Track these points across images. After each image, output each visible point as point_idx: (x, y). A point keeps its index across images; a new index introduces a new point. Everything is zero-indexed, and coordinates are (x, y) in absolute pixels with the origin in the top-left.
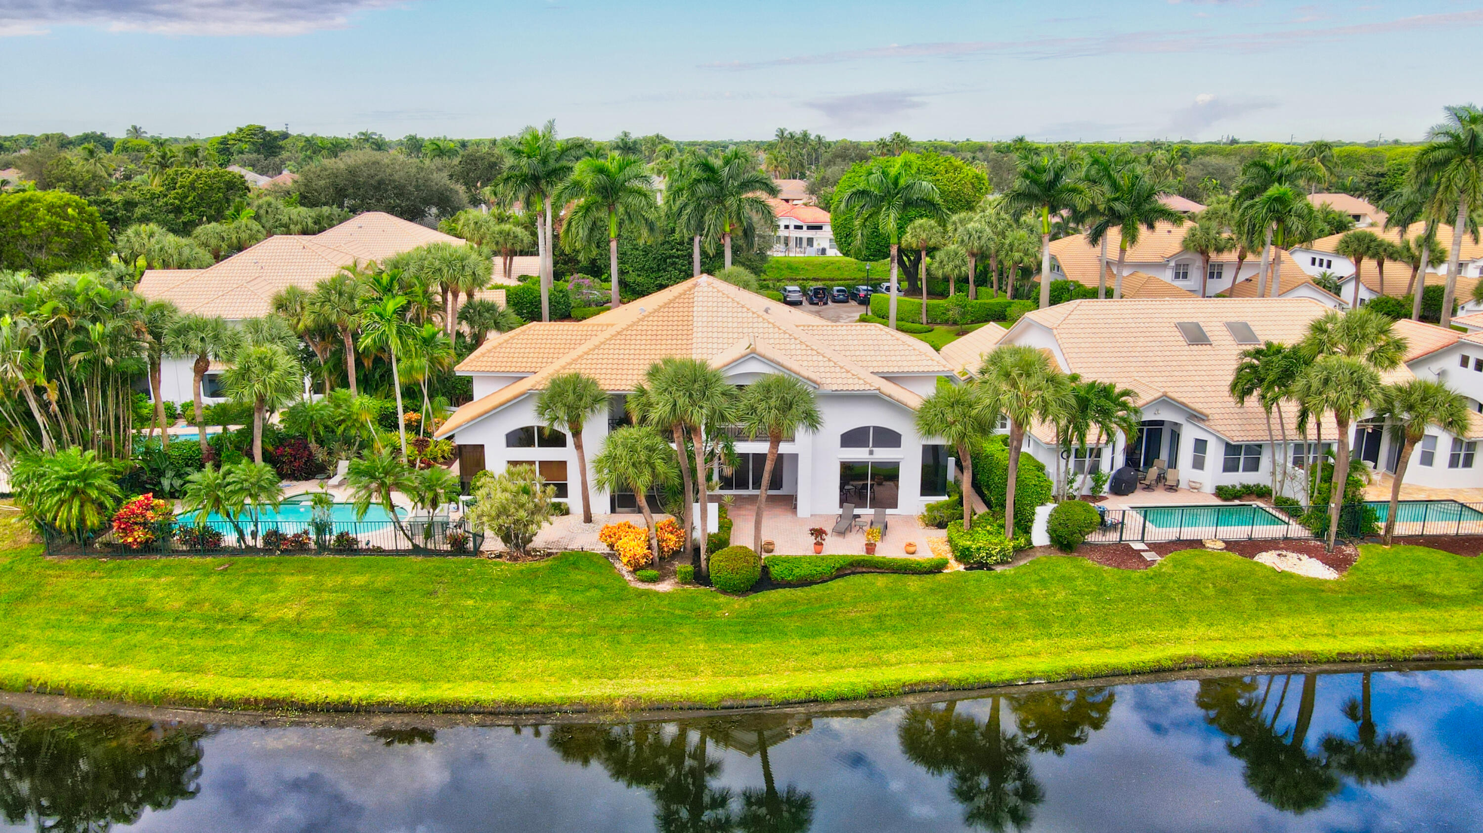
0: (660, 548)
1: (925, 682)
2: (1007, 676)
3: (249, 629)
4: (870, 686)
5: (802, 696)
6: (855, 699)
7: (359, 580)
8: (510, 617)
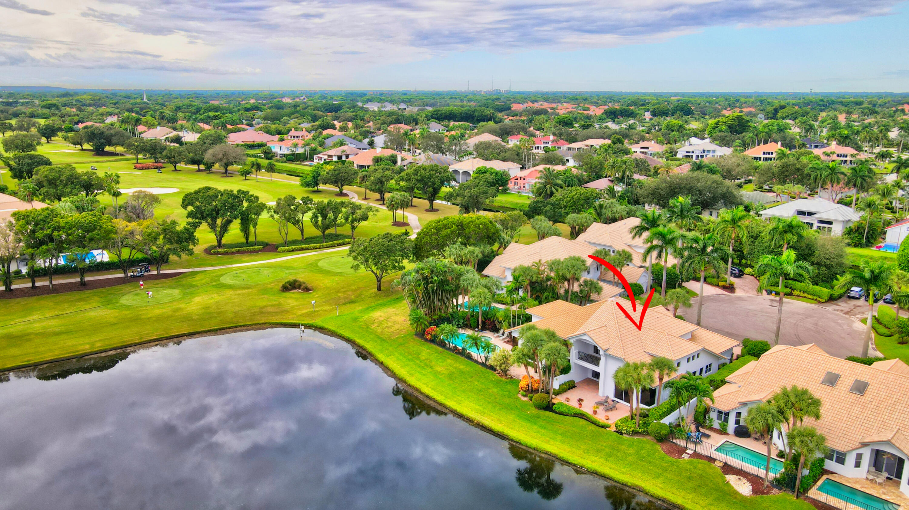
0: (532, 388)
1: (551, 453)
2: (575, 463)
3: (430, 370)
4: (535, 446)
5: (517, 440)
6: (530, 448)
7: (462, 367)
8: (481, 391)
